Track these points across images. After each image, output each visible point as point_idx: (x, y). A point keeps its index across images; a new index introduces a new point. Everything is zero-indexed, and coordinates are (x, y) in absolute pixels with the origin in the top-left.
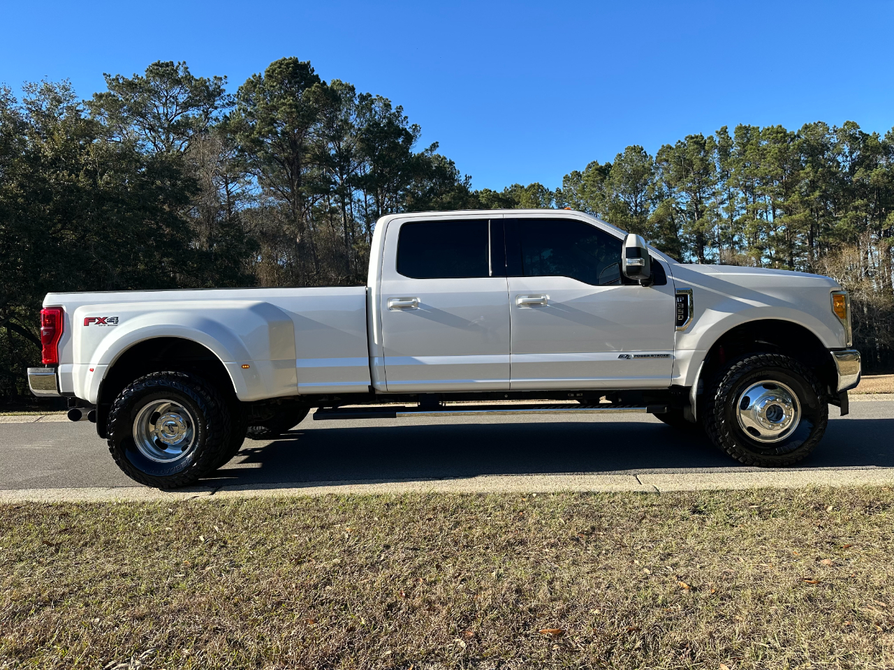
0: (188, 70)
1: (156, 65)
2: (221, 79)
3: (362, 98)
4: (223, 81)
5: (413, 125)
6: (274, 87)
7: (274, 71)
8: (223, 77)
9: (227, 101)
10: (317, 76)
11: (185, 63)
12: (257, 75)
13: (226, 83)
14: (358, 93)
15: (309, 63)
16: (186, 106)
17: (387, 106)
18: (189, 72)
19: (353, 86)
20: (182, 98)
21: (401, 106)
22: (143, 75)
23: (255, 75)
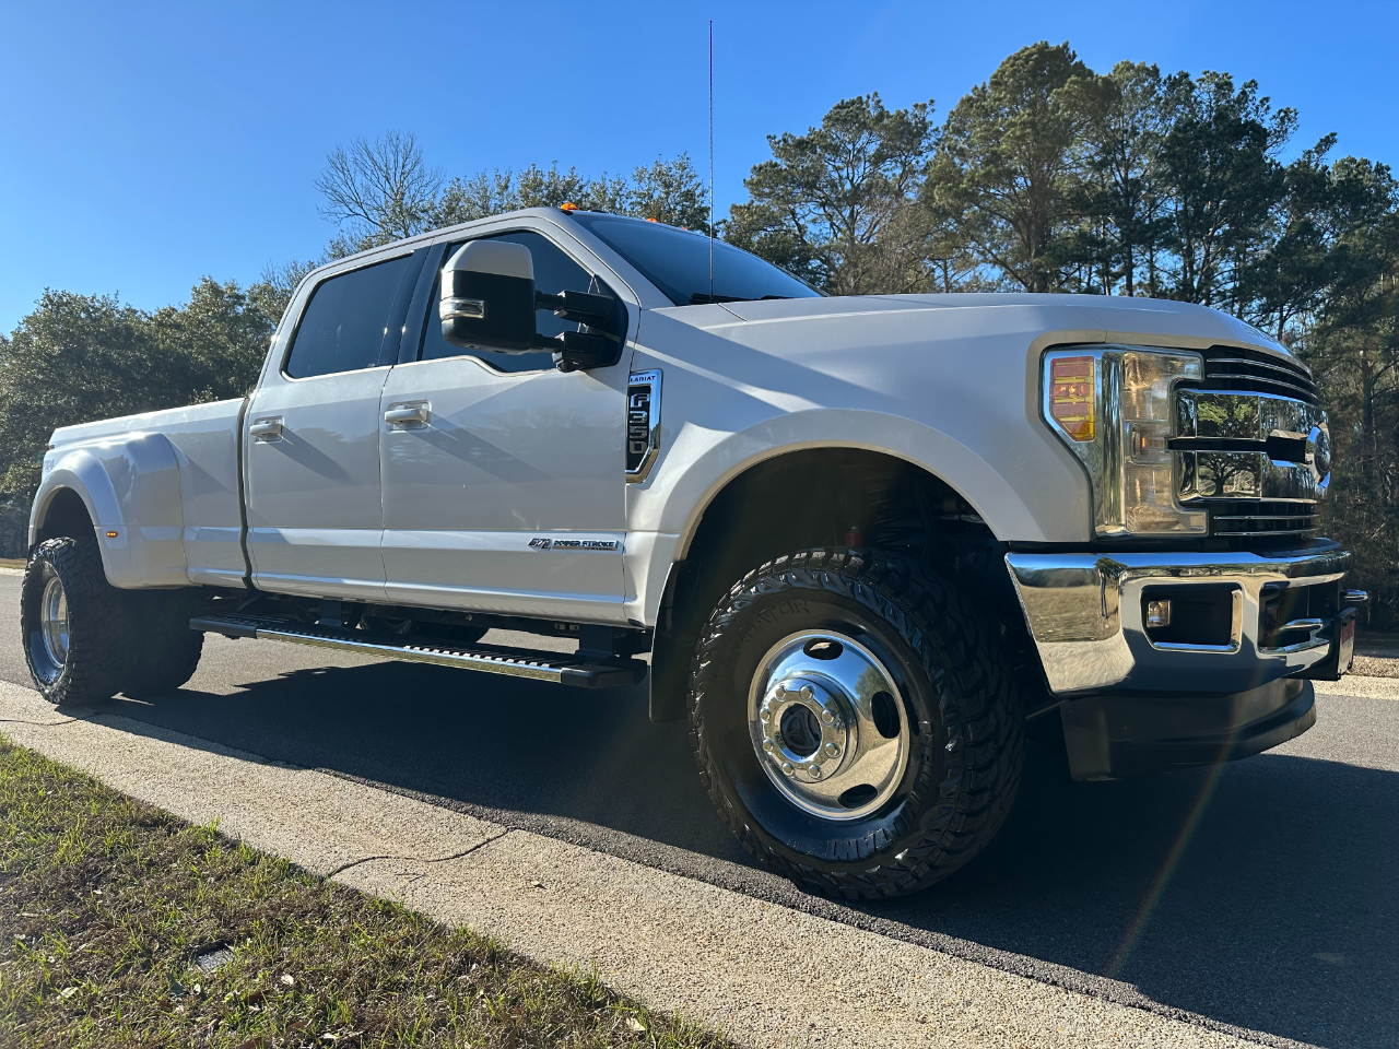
0: (881, 104)
1: (839, 107)
2: (924, 106)
3: (1173, 84)
4: (928, 110)
5: (1280, 111)
6: (1000, 99)
7: (1003, 72)
8: (928, 103)
9: (933, 139)
10: (1081, 62)
11: (876, 94)
12: (980, 87)
13: (933, 111)
14: (1163, 76)
15: (1065, 46)
16: (879, 158)
17: (1224, 86)
18: (882, 107)
19: (1154, 67)
20: (872, 149)
21: (1253, 81)
22: (819, 126)
23: (976, 88)
